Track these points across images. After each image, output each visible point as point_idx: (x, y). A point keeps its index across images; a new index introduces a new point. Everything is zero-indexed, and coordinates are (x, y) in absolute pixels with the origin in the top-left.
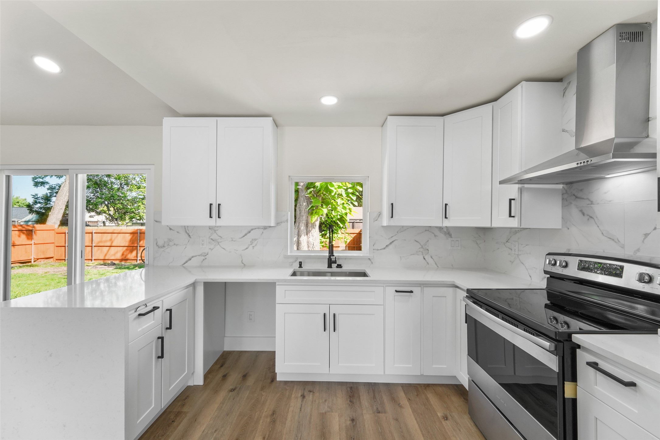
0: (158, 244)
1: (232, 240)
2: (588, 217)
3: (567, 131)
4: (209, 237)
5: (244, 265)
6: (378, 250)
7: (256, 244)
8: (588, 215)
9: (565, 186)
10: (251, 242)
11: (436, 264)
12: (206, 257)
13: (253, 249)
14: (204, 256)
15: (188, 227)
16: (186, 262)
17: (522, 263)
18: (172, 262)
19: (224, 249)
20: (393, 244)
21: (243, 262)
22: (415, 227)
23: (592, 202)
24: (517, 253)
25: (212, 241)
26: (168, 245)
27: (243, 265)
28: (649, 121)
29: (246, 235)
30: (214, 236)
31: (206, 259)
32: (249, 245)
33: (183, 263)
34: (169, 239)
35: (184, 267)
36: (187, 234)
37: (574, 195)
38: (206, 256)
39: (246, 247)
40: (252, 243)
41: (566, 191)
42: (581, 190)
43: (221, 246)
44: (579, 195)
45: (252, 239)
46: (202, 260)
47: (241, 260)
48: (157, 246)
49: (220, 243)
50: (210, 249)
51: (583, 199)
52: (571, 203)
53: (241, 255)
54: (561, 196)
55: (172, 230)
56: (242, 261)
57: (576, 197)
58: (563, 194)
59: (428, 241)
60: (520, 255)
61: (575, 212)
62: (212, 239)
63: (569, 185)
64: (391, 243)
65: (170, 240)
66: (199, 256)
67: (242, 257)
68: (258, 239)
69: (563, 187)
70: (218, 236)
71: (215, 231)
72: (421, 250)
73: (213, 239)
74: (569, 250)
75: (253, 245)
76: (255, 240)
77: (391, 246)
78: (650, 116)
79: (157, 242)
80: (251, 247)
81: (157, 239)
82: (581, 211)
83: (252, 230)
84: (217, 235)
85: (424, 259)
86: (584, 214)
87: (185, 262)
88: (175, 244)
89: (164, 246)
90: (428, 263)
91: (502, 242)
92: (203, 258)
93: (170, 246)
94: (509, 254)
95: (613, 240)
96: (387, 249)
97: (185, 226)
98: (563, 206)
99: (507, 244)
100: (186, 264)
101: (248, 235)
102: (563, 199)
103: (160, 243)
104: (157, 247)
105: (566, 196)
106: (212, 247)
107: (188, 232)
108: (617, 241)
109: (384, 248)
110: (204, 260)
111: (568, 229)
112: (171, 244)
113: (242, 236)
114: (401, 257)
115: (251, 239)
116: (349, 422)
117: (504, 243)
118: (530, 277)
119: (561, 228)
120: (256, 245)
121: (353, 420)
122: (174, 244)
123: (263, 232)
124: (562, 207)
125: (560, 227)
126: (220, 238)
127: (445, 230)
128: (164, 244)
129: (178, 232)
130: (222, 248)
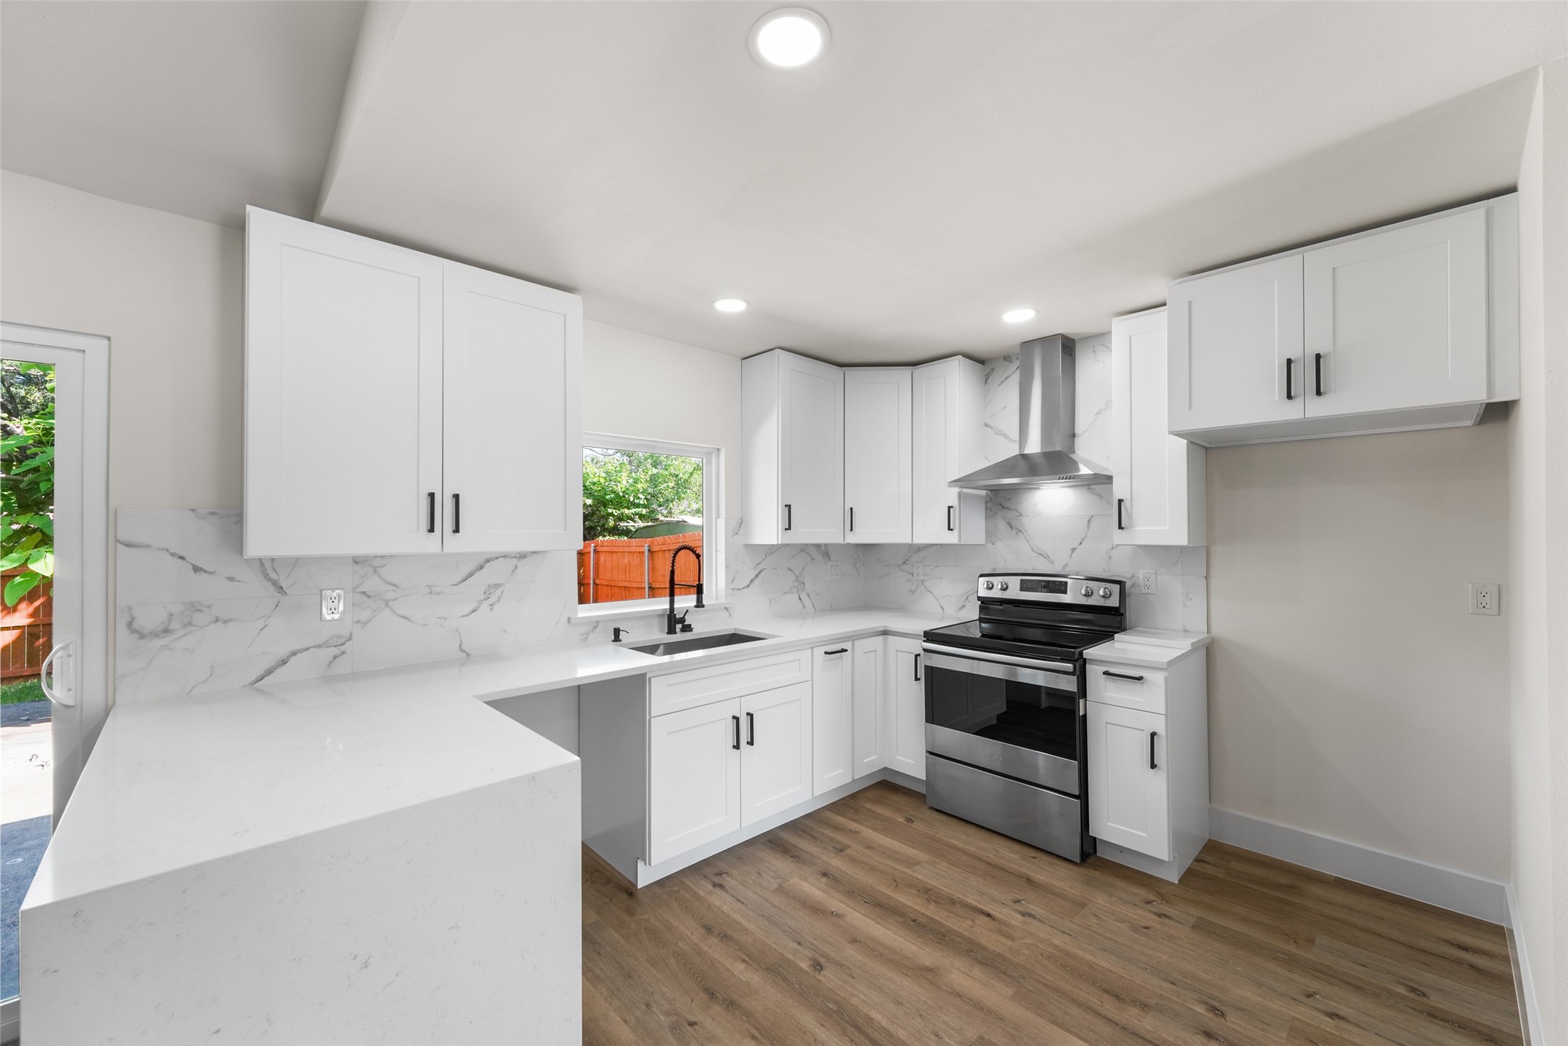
0: (136, 625)
1: (431, 593)
2: (1016, 531)
3: (990, 427)
4: (354, 589)
5: (468, 655)
6: (739, 590)
7: (499, 598)
8: (1016, 528)
9: (989, 492)
10: (485, 593)
11: (813, 606)
12: (343, 648)
13: (491, 609)
14: (335, 646)
15: (273, 560)
16: (269, 672)
17: (930, 592)
18: (206, 681)
19: (407, 619)
20: (760, 576)
21: (465, 647)
22: (788, 545)
23: (1021, 513)
24: (921, 578)
25: (365, 598)
26: (184, 626)
27: (464, 655)
28: (1075, 437)
29: (471, 575)
30: (372, 585)
31: (343, 653)
32: (480, 602)
33: (253, 678)
34: (192, 604)
35: (261, 691)
36: (269, 585)
37: (1000, 504)
38: (344, 644)
39: (470, 609)
40: (487, 595)
41: (991, 499)
42: (1009, 499)
43: (394, 612)
44: (1006, 504)
45: (489, 586)
46: (332, 659)
47: (459, 643)
48: (134, 631)
49: (391, 604)
50: (358, 622)
51: (1011, 509)
52: (997, 514)
53: (457, 630)
54: (984, 504)
55: (206, 572)
56: (460, 645)
57: (1003, 507)
58: (986, 502)
59: (804, 568)
60: (926, 580)
61: (1001, 525)
62: (364, 593)
63: (994, 492)
64: (757, 576)
65: (195, 608)
66: (319, 646)
67: (460, 634)
68: (504, 584)
69: (987, 494)
70: (387, 582)
71: (375, 570)
72: (796, 584)
73: (369, 593)
74: (995, 569)
75: (490, 601)
76: (497, 586)
77: (757, 581)
78: (1076, 432)
79: (133, 619)
80: (485, 605)
81: (130, 608)
82: (1009, 523)
83: (488, 561)
84: (383, 579)
85: (800, 599)
86: (1011, 527)
87: (263, 672)
88: (217, 620)
89: (166, 631)
90: (804, 607)
91: (894, 565)
92: (336, 651)
93: (194, 628)
94: (908, 581)
95: (1043, 556)
96: (751, 587)
97: (260, 560)
98: (988, 517)
99: (905, 567)
100: (266, 678)
101: (478, 575)
102: (986, 508)
103: (148, 620)
104: (136, 636)
105: (990, 505)
106: (364, 616)
107: (273, 576)
108: (1047, 557)
109: (748, 586)
110: (335, 657)
111: (994, 544)
112: (199, 618)
113: (460, 578)
114: (770, 599)
115: (486, 586)
116: (824, 879)
117: (899, 566)
118: (942, 608)
119: (984, 543)
120: (498, 601)
121: (825, 875)
122: (214, 619)
123: (516, 567)
124: (986, 517)
125: (982, 541)
126: (393, 588)
127: (823, 548)
128: (169, 623)
129: (231, 579)
130: (398, 615)
